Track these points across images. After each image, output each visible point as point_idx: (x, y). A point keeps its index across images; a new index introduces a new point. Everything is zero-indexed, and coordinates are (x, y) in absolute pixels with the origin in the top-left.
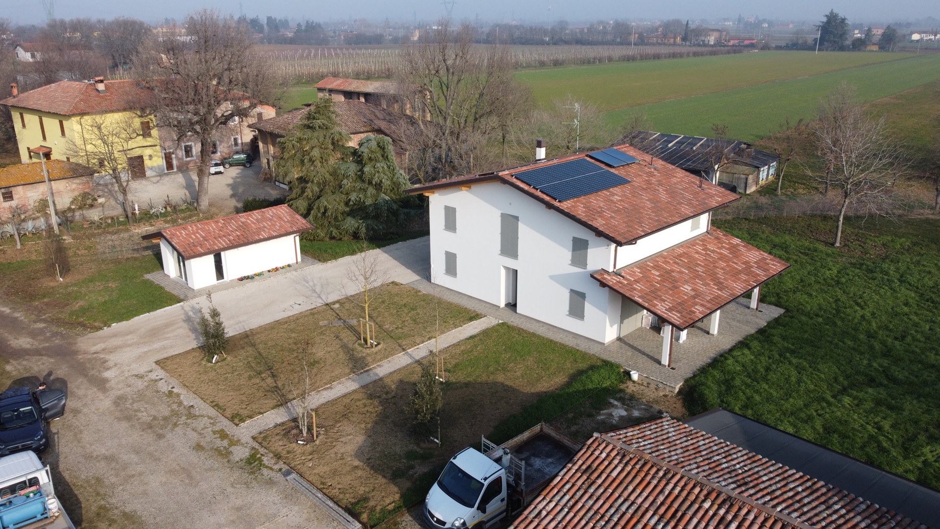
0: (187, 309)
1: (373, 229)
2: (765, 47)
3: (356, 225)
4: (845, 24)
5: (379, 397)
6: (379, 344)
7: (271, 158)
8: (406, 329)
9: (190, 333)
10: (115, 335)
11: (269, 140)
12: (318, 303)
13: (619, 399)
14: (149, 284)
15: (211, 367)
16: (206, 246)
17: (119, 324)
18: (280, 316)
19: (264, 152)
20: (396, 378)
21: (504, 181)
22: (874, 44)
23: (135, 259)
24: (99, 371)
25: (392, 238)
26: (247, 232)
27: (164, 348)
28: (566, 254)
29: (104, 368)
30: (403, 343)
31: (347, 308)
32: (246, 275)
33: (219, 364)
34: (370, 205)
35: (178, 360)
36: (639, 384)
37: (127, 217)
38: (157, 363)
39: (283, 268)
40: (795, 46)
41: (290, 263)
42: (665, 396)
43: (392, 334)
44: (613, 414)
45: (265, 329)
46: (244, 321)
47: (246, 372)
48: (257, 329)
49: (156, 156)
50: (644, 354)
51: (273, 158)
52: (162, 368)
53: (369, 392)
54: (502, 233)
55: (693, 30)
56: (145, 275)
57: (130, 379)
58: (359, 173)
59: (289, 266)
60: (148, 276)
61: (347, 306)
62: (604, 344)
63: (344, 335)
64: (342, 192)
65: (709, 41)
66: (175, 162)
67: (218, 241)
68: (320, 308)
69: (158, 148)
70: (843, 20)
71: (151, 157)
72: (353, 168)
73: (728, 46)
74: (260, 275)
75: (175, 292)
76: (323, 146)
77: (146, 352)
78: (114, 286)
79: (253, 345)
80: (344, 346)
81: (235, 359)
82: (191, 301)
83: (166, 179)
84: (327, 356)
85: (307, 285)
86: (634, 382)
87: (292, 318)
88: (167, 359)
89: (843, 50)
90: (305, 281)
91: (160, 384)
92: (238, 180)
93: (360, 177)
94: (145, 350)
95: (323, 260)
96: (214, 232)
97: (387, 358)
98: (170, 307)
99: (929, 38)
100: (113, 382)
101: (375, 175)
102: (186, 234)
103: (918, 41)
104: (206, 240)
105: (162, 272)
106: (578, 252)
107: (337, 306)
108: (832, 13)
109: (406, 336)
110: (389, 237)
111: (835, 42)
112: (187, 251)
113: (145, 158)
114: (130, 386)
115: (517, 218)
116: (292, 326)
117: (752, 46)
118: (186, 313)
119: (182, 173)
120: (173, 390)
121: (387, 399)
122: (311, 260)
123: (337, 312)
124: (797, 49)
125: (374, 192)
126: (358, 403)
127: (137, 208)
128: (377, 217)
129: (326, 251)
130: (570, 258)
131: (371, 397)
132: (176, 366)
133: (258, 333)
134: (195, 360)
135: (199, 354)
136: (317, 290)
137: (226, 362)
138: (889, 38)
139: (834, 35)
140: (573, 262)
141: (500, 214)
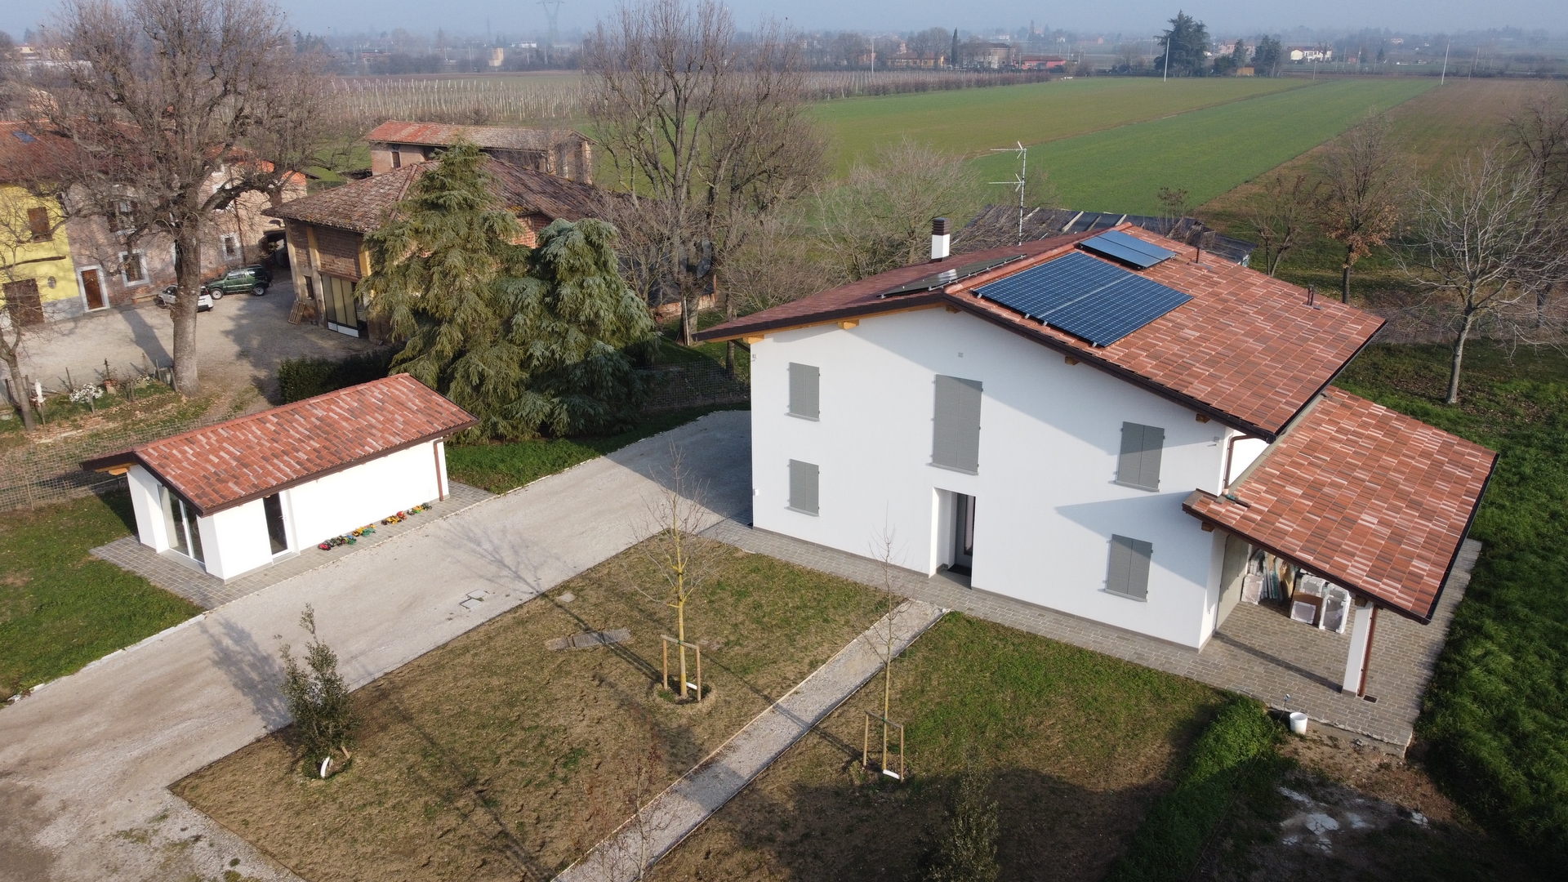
0: (216, 630)
1: (584, 414)
2: (1083, 72)
3: (547, 409)
4: (1203, 33)
5: (771, 839)
6: (706, 691)
7: (315, 276)
8: (750, 646)
9: (239, 697)
10: (45, 718)
11: (311, 240)
12: (522, 593)
13: (1299, 785)
14: (106, 573)
15: (321, 791)
16: (248, 480)
17: (53, 684)
18: (445, 633)
19: (299, 263)
20: (785, 777)
21: (955, 305)
22: (1248, 66)
23: (58, 510)
24: (22, 830)
25: (622, 431)
26: (335, 441)
27: (183, 744)
28: (1108, 462)
29: (35, 818)
30: (761, 682)
31: (593, 600)
32: (335, 535)
33: (339, 779)
34: (576, 366)
35: (229, 777)
36: (1314, 741)
37: (18, 410)
38: (175, 788)
39: (413, 512)
40: (1123, 70)
41: (426, 500)
42: (1384, 767)
43: (725, 661)
44: (1311, 827)
45: (424, 671)
46: (362, 653)
47: (414, 798)
48: (400, 670)
49: (64, 278)
50: (1289, 667)
51: (321, 274)
52: (193, 804)
53: (739, 827)
54: (938, 420)
55: (965, 46)
56: (93, 551)
57: (113, 846)
58: (547, 300)
59: (425, 507)
60: (101, 553)
61: (592, 595)
62: (1196, 650)
63: (616, 673)
64: (511, 341)
65: (990, 63)
66: (105, 291)
67: (273, 465)
68: (533, 606)
69: (67, 262)
70: (1200, 28)
71: (52, 281)
72: (533, 290)
73: (1020, 71)
74: (365, 532)
75: (177, 589)
76: (469, 246)
77: (140, 760)
78: (19, 583)
79: (406, 718)
80: (626, 703)
81: (373, 762)
82: (220, 609)
83: (89, 326)
84: (599, 732)
85: (478, 549)
86: (1302, 738)
87: (474, 636)
88: (197, 774)
89: (1201, 76)
90: (470, 539)
91: (200, 852)
92: (244, 322)
93: (551, 305)
94: (135, 753)
95: (496, 487)
96: (259, 444)
97: (741, 726)
98: (172, 630)
99: (1314, 57)
100: (66, 861)
101: (583, 301)
102: (197, 455)
103: (1300, 62)
104: (246, 466)
105: (132, 538)
106: (1135, 456)
107: (567, 597)
108: (1180, 16)
109: (759, 664)
110: (617, 428)
111: (1188, 62)
112: (205, 494)
113: (40, 284)
114: (116, 870)
115: (977, 386)
116: (484, 658)
117: (1060, 71)
118: (216, 643)
119: (121, 312)
120: (238, 869)
121: (792, 844)
122: (468, 491)
123: (575, 611)
124: (1129, 75)
125: (582, 337)
126: (728, 864)
127: (39, 391)
128: (591, 389)
129: (493, 467)
130: (1114, 468)
131: (749, 840)
132: (227, 796)
133: (408, 683)
134: (275, 774)
135: (278, 755)
136: (507, 561)
137: (355, 770)
138: (1269, 56)
139: (1187, 51)
140: (1123, 477)
141: (933, 379)
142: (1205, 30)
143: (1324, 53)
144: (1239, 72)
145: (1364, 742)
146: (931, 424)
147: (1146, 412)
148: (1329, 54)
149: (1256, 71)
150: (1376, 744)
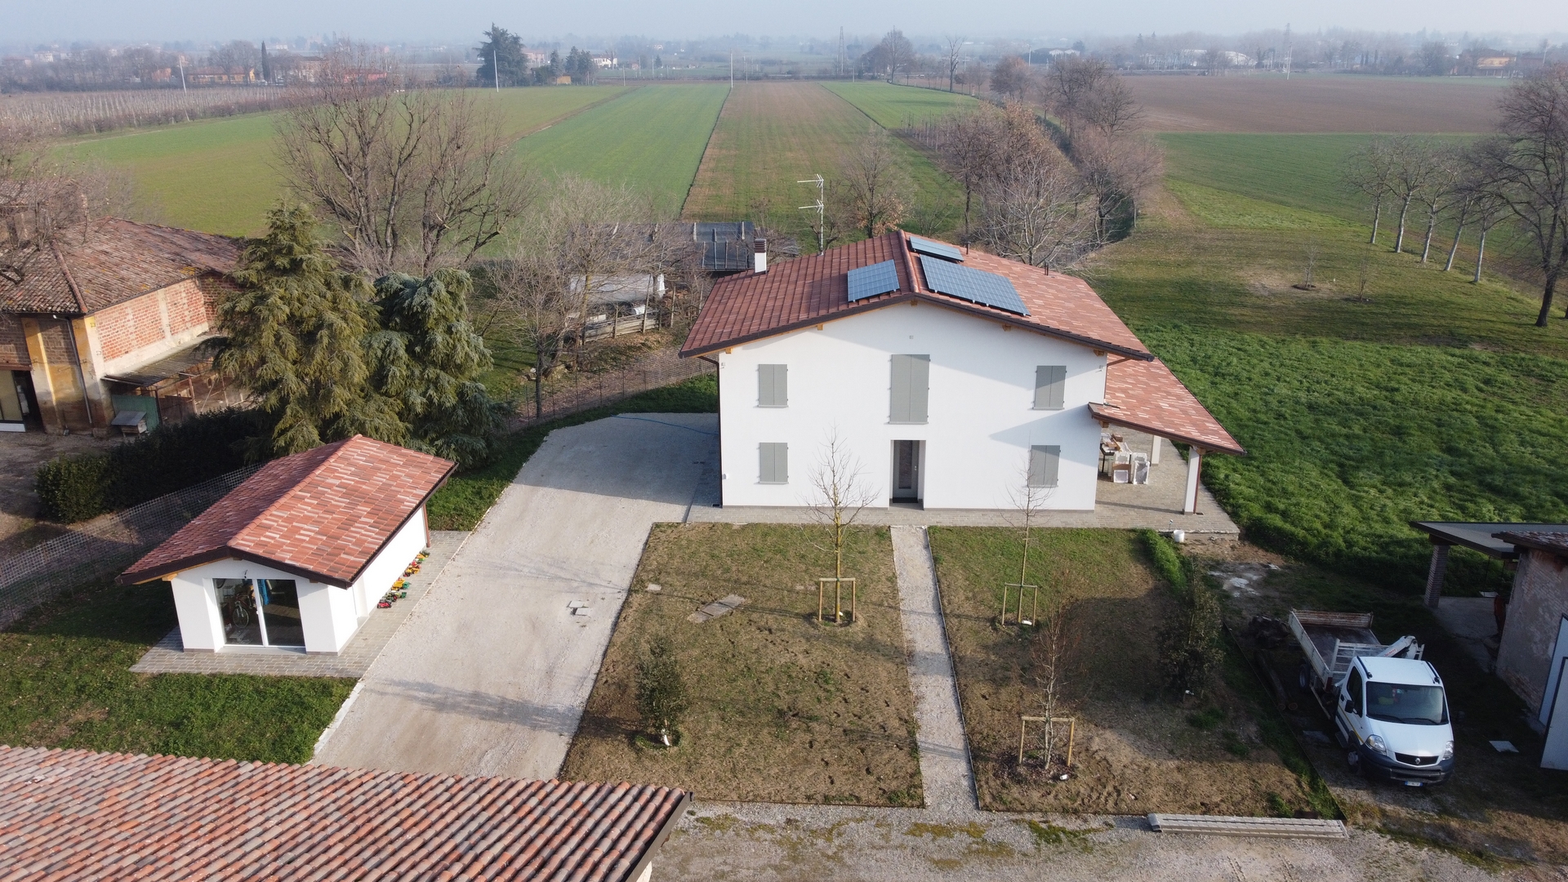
0: (397, 690)
2: (413, 84)
4: (520, 45)
9: (501, 725)
12: (610, 595)
13: (1211, 568)
15: (682, 754)
18: (596, 636)
22: (564, 75)
30: (874, 599)
31: (678, 584)
33: (684, 742)
36: (1192, 545)
42: (1234, 547)
47: (756, 734)
53: (982, 678)
54: (892, 388)
55: (276, 59)
56: (133, 670)
62: (1092, 511)
63: (770, 622)
70: (515, 39)
75: (295, 673)
82: (370, 674)
84: (817, 658)
85: (525, 573)
86: (1184, 544)
87: (625, 631)
89: (524, 85)
93: (421, 353)
95: (459, 526)
98: (349, 701)
105: (157, 649)
106: (1045, 388)
108: (495, 29)
112: (335, 568)
115: (926, 358)
117: (388, 83)
118: (411, 698)
130: (1031, 399)
134: (627, 757)
135: (610, 747)
136: (565, 576)
138: (579, 67)
139: (509, 63)
140: (1037, 405)
141: (889, 358)
142: (521, 42)
143: (612, 60)
144: (559, 81)
145: (1216, 537)
146: (888, 392)
147: (1050, 355)
148: (615, 61)
149: (573, 80)
150: (1222, 536)
